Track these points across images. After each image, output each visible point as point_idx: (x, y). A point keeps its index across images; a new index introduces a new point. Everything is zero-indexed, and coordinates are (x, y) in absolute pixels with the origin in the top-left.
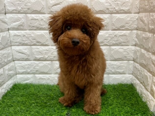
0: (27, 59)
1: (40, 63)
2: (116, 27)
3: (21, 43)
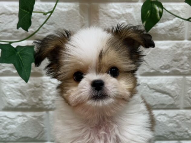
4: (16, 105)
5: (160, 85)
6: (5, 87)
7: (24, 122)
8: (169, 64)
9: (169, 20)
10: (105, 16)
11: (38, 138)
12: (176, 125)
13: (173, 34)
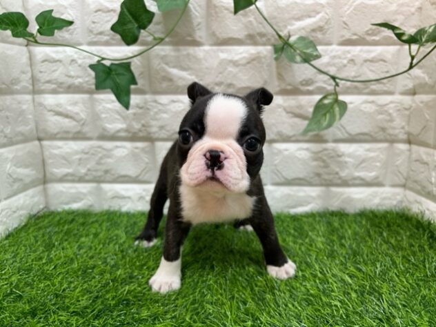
0: (80, 136)
1: (117, 147)
2: (355, 34)
3: (62, 83)
4: (112, 132)
5: (300, 107)
6: (100, 107)
7: (124, 154)
8: (312, 77)
9: (310, 17)
10: (226, 12)
11: (140, 177)
12: (322, 164)
13: (316, 37)
